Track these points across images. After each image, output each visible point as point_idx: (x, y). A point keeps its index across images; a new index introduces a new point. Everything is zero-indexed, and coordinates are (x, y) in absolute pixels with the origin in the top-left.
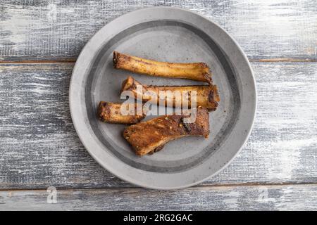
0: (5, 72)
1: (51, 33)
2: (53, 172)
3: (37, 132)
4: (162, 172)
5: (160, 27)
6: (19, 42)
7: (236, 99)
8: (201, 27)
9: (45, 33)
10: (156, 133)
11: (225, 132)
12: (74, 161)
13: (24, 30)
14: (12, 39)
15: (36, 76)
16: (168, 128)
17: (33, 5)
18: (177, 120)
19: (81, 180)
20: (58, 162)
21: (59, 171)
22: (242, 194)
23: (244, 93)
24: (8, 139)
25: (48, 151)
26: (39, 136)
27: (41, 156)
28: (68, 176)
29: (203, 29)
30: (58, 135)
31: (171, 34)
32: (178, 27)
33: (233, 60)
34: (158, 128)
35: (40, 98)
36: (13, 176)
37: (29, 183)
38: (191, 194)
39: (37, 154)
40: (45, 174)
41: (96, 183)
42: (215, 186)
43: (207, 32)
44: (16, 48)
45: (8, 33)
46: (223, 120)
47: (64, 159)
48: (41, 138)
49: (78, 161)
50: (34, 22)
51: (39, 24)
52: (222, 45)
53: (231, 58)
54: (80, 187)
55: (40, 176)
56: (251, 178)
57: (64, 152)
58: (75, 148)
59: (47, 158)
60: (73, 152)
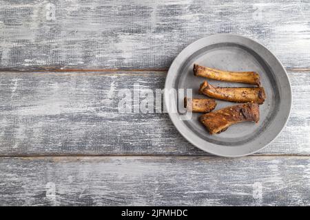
0: (119, 77)
1: (148, 51)
2: (153, 144)
3: (141, 118)
4: (227, 145)
5: (223, 48)
6: (128, 57)
7: (277, 97)
9: (144, 52)
10: (224, 119)
11: (269, 119)
12: (166, 137)
13: (131, 49)
14: (122, 55)
15: (140, 80)
16: (232, 116)
17: (136, 32)
18: (238, 110)
19: (171, 150)
20: (156, 137)
21: (156, 144)
22: (281, 162)
23: (283, 93)
24: (122, 122)
25: (149, 130)
26: (143, 120)
27: (144, 134)
28: (163, 147)
29: (252, 48)
30: (156, 120)
31: (230, 52)
32: (235, 48)
33: (274, 70)
34: (225, 116)
36: (126, 147)
37: (136, 151)
38: (246, 161)
39: (142, 132)
40: (147, 146)
41: (181, 152)
42: (262, 156)
43: (256, 51)
44: (126, 62)
45: (120, 52)
46: (268, 111)
47: (159, 136)
48: (144, 121)
49: (169, 137)
50: (137, 44)
51: (141, 45)
52: (267, 60)
53: (273, 68)
54: (171, 155)
55: (144, 147)
56: (287, 151)
57: (159, 131)
58: (166, 128)
59: (148, 135)
60: (166, 131)
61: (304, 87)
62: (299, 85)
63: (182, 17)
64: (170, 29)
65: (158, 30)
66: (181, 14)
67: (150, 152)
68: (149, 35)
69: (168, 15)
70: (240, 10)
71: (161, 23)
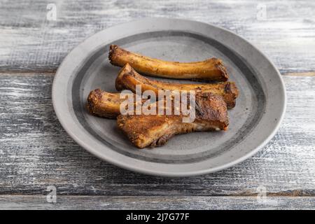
1: (40, 47)
2: (19, 172)
3: (6, 131)
8: (211, 36)
9: (32, 48)
12: (49, 161)
13: (10, 45)
15: (16, 82)
17: (24, 26)
20: (28, 161)
21: (27, 171)
25: (17, 150)
26: (8, 135)
27: (6, 155)
28: (38, 176)
30: (32, 135)
35: (16, 100)
40: (8, 173)
41: (76, 185)
46: (245, 117)
47: (36, 158)
48: (11, 137)
49: (55, 160)
50: (22, 39)
51: (28, 40)
56: (292, 184)
57: (38, 151)
58: (52, 147)
59: (13, 157)
60: (49, 152)
61: (310, 93)
62: (300, 90)
63: (102, 12)
64: (81, 23)
65: (61, 24)
66: (101, 9)
67: (10, 185)
68: (45, 29)
69: (80, 9)
70: (195, 6)
71: (67, 17)
